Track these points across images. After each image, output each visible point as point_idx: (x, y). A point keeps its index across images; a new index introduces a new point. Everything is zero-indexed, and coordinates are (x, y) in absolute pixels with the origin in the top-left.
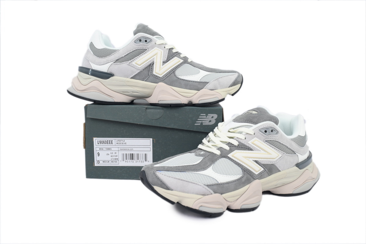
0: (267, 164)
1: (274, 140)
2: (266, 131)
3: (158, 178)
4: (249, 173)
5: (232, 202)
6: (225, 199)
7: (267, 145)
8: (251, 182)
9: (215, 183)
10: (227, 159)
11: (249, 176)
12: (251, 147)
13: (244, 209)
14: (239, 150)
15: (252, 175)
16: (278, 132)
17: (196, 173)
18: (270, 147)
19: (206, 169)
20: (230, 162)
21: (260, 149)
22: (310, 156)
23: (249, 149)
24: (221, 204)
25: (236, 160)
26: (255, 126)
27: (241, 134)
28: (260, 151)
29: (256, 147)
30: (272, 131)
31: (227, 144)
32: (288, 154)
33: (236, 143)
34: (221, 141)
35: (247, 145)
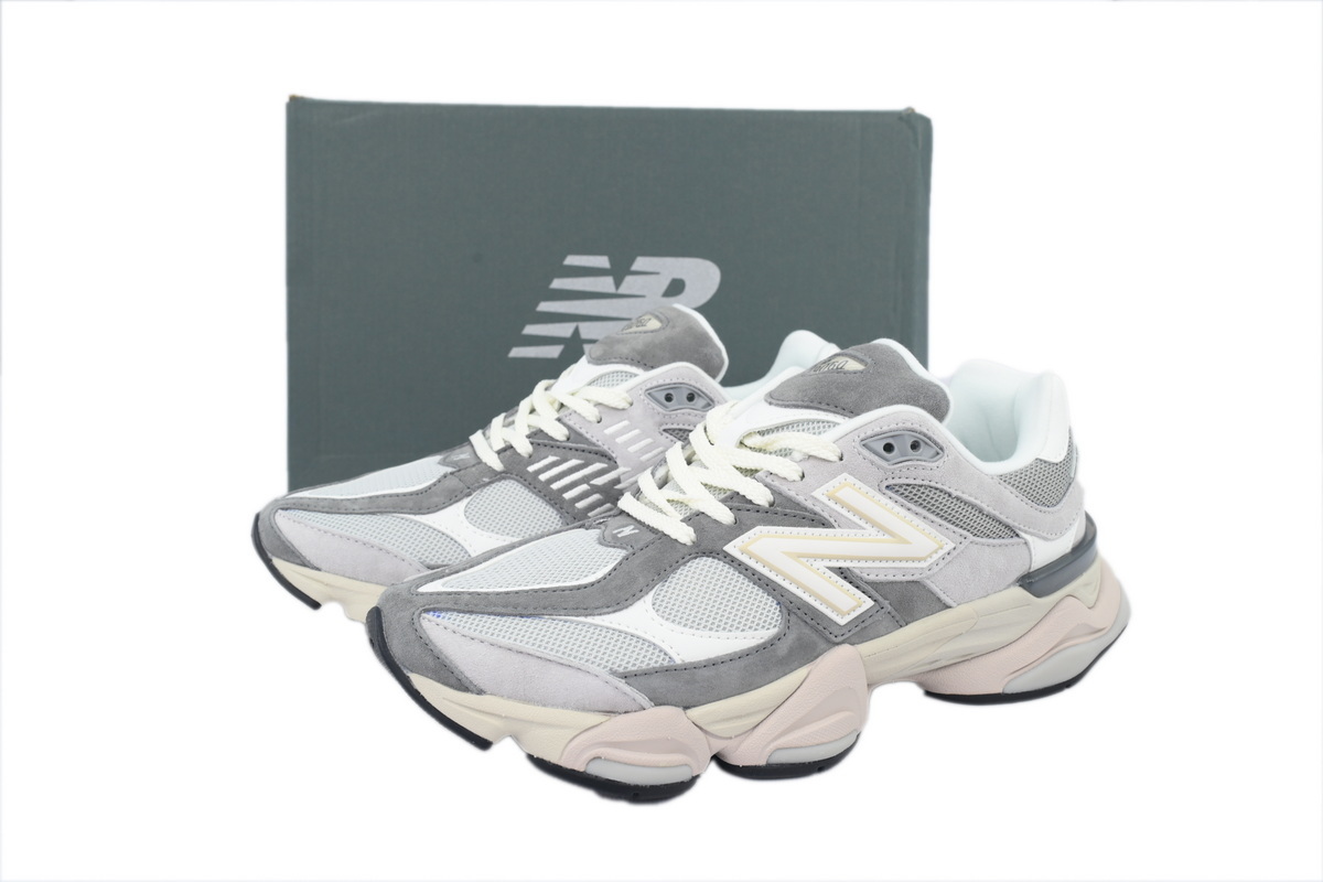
0: (892, 583)
1: (921, 483)
2: (889, 448)
3: (426, 644)
4: (808, 620)
5: (731, 738)
6: (701, 728)
7: (891, 504)
8: (817, 657)
9: (658, 665)
10: (722, 563)
11: (807, 631)
12: (826, 515)
13: (782, 765)
14: (772, 523)
15: (821, 628)
16: (939, 450)
17: (584, 624)
18: (903, 512)
19: (627, 607)
20: (729, 576)
21: (862, 523)
22: (1089, 538)
23: (816, 520)
24: (679, 748)
25: (759, 568)
26: (846, 424)
27: (787, 459)
28: (864, 529)
29: (844, 512)
30: (915, 446)
31: (724, 501)
32: (985, 540)
33: (760, 495)
34: (706, 485)
35: (809, 504)
